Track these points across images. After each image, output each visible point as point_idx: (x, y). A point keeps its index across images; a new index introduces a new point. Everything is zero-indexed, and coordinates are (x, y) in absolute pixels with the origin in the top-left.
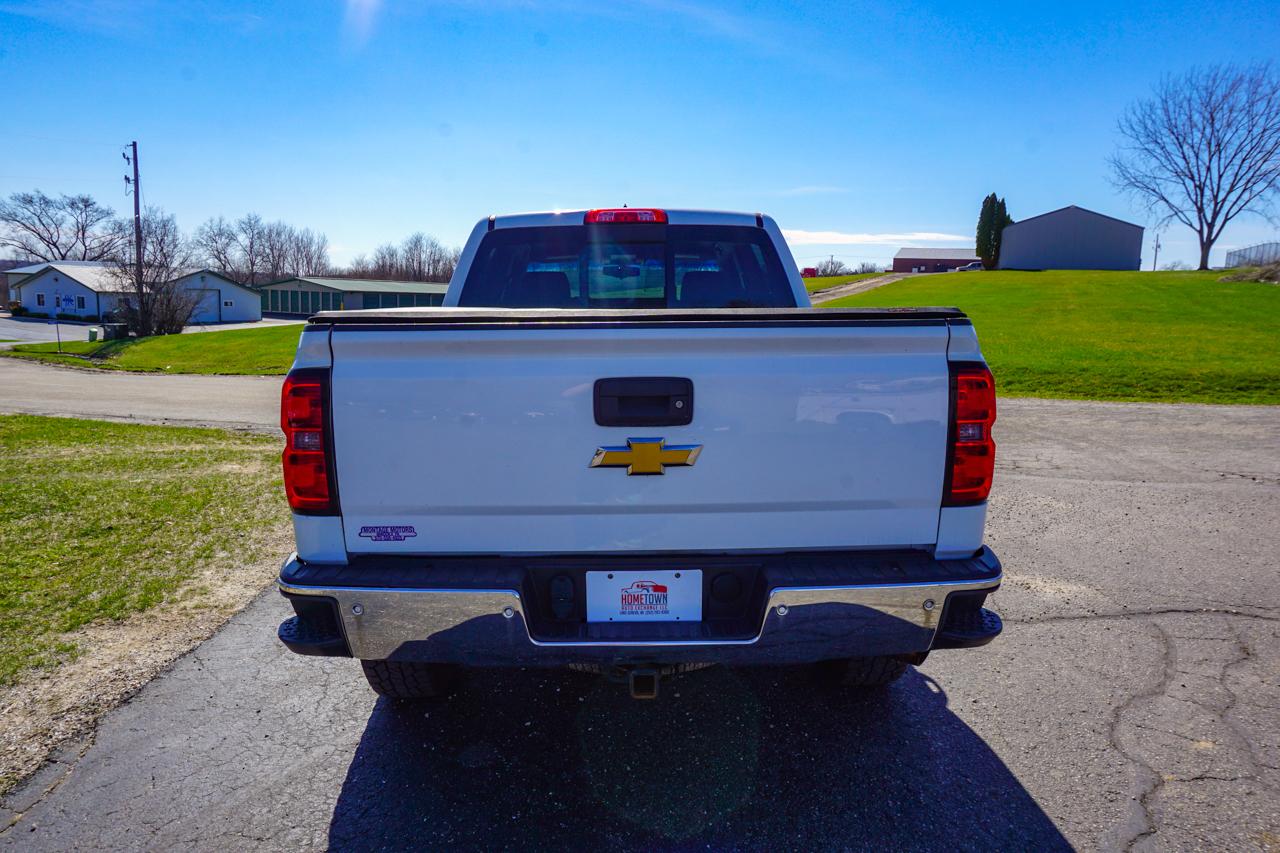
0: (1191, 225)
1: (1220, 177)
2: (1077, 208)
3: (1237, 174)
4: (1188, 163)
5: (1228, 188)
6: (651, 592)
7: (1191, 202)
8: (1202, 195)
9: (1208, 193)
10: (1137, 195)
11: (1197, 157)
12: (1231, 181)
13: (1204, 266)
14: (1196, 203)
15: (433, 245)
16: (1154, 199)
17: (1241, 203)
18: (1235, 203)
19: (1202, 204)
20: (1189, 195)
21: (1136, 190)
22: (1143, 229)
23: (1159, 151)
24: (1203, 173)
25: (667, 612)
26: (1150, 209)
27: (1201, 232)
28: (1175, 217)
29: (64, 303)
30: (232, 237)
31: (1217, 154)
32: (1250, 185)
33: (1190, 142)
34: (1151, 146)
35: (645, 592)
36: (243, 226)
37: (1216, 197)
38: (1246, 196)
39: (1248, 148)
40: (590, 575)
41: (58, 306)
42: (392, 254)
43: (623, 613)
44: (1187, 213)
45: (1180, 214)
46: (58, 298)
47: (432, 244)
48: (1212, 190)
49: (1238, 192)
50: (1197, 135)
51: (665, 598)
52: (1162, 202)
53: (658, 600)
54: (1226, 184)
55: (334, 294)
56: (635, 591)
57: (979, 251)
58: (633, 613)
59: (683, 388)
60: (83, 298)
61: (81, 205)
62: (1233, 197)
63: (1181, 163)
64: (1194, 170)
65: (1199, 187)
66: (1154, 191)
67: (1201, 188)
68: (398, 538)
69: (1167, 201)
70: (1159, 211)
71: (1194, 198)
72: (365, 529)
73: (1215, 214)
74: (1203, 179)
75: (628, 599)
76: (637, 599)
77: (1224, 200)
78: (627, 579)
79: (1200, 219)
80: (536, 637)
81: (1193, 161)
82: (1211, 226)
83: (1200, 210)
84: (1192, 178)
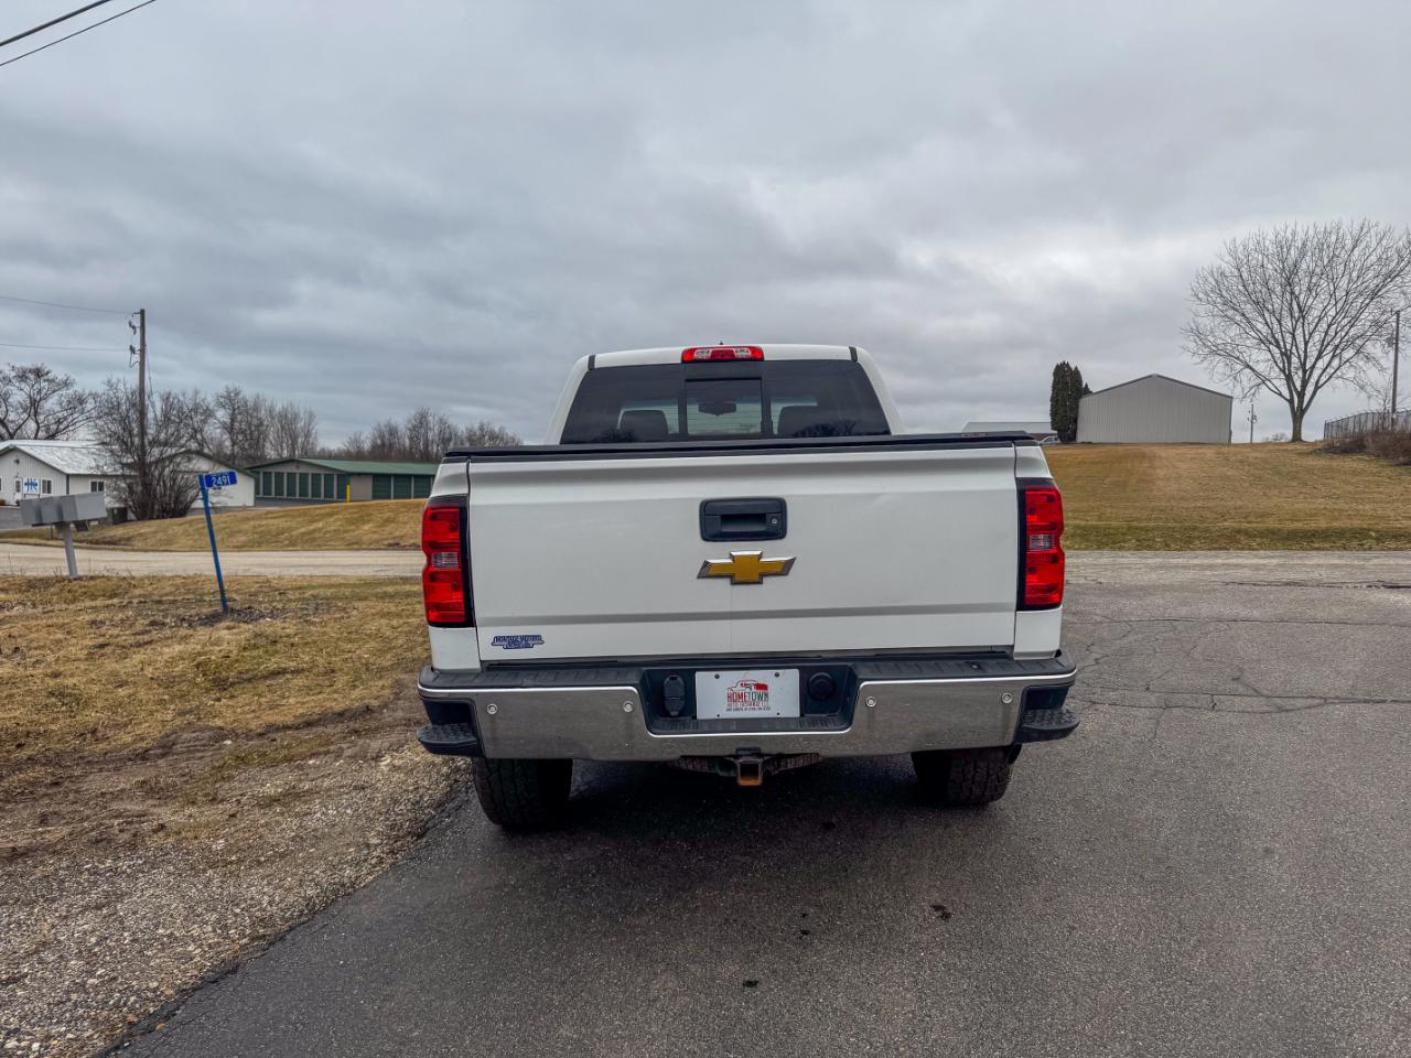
0: (1280, 394)
1: (1306, 343)
2: (1159, 376)
3: (1324, 340)
4: (1271, 330)
5: (1316, 353)
6: (753, 689)
7: (1278, 370)
8: (1289, 363)
9: (1295, 360)
10: (1220, 365)
11: (1280, 324)
12: (1319, 347)
13: (1297, 437)
14: (1284, 372)
15: (442, 422)
16: (1239, 367)
17: (1331, 371)
18: (1324, 371)
19: (1289, 370)
20: (1275, 362)
21: (1218, 358)
22: (1231, 398)
23: (1238, 318)
24: (1289, 340)
25: (769, 708)
26: (1235, 378)
27: (1291, 401)
28: (1263, 387)
29: (25, 488)
30: (208, 413)
31: (1301, 320)
32: (1338, 352)
33: (1270, 307)
34: (1230, 313)
35: (748, 690)
36: (222, 400)
37: (1303, 365)
38: (1336, 363)
39: (1332, 313)
40: (699, 675)
41: (18, 491)
42: (393, 432)
43: (728, 710)
44: (1274, 381)
45: (1267, 382)
46: (18, 482)
47: (441, 420)
48: (1299, 358)
49: (1326, 359)
50: (1277, 302)
51: (766, 695)
52: (1248, 370)
53: (760, 698)
54: (1313, 352)
55: (338, 476)
56: (739, 689)
57: (1054, 425)
58: (737, 709)
59: (779, 507)
60: (49, 482)
61: (32, 376)
62: (1321, 364)
63: (1265, 330)
64: (1279, 336)
65: (1286, 355)
66: (1238, 358)
67: (1287, 355)
68: (527, 646)
69: (1253, 370)
70: (1244, 379)
71: (1281, 365)
72: (498, 639)
73: (1305, 383)
74: (1288, 347)
75: (733, 698)
76: (741, 696)
77: (1313, 367)
78: (732, 678)
79: (1289, 388)
80: (653, 730)
81: (1276, 326)
82: (1301, 395)
83: (1289, 379)
84: (1278, 346)
